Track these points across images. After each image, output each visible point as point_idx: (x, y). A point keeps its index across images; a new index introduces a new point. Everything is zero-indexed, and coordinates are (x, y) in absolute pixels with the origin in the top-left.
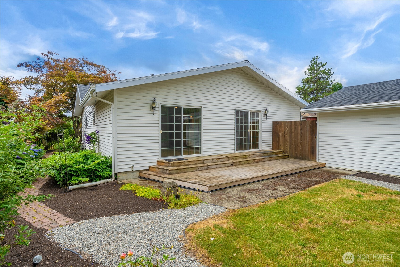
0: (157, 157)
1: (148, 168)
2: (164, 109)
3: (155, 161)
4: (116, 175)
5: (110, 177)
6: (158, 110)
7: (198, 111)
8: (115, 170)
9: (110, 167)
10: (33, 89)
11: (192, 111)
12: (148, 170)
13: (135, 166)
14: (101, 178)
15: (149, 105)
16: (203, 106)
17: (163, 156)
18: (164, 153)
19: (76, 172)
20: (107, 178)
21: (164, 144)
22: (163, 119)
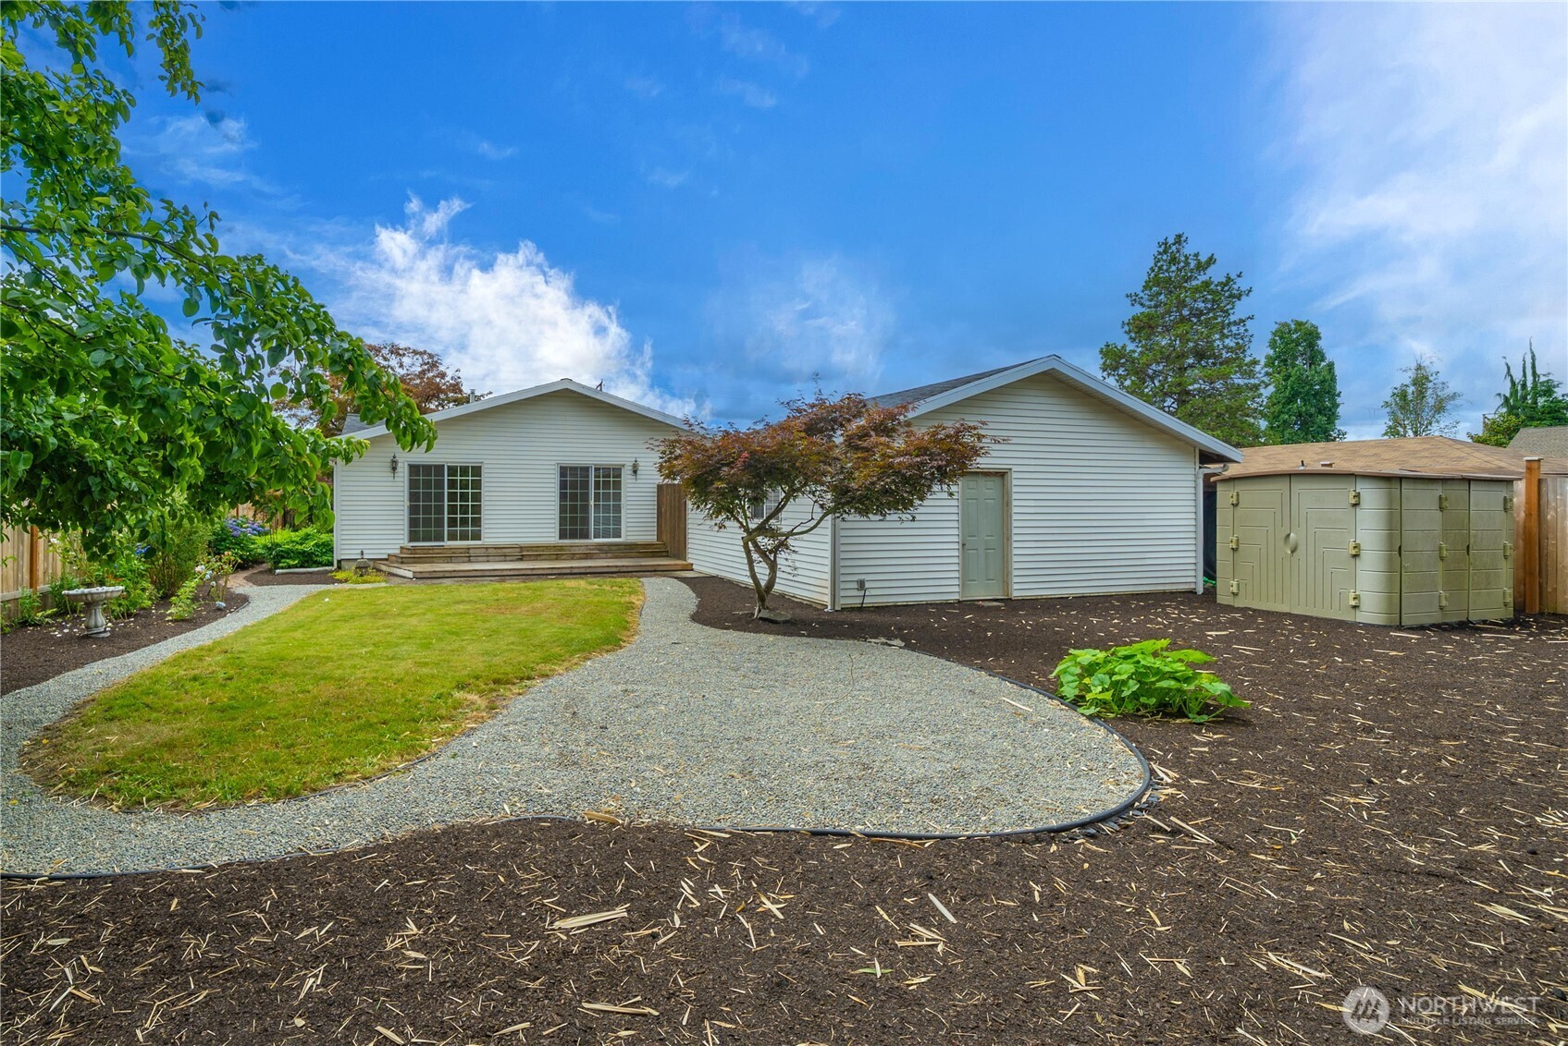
0: (401, 542)
1: (386, 557)
2: (414, 469)
3: (398, 547)
4: (339, 562)
5: (332, 564)
6: (403, 471)
7: (477, 471)
8: (337, 557)
9: (331, 551)
10: (294, 415)
11: (464, 470)
12: (386, 560)
13: (365, 552)
14: (319, 564)
15: (389, 465)
16: (486, 461)
17: (411, 540)
18: (413, 536)
19: (288, 553)
20: (326, 565)
21: (413, 523)
22: (413, 484)
